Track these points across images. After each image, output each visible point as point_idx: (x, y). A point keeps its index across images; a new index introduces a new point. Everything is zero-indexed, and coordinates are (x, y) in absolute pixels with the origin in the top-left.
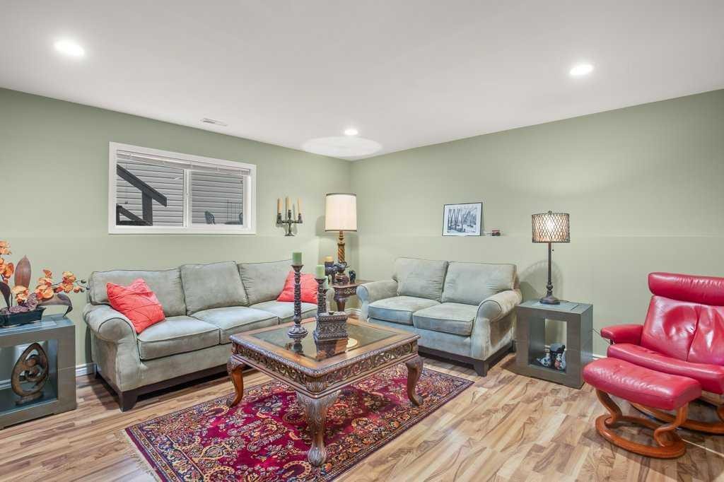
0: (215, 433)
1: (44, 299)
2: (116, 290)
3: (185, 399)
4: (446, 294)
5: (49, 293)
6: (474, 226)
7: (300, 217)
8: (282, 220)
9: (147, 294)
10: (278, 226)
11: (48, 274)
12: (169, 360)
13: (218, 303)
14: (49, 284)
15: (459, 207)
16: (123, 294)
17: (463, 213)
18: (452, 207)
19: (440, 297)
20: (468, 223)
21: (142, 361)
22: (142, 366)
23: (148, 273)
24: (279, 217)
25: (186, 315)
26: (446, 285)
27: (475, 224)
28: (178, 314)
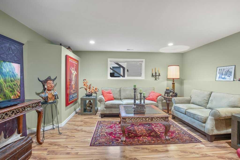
0: (111, 127)
1: (92, 92)
2: (103, 92)
3: (113, 119)
4: (208, 106)
5: (93, 91)
6: (231, 76)
7: (159, 74)
8: (153, 75)
9: (110, 93)
10: (152, 77)
11: (93, 87)
12: (110, 109)
13: (128, 98)
14: (93, 89)
15: (224, 68)
16: (104, 93)
17: (226, 70)
18: (220, 68)
19: (206, 106)
20: (228, 75)
21: (105, 108)
22: (105, 109)
23: (112, 88)
24: (152, 74)
25: (121, 100)
26: (209, 101)
27: (231, 75)
28: (118, 99)
